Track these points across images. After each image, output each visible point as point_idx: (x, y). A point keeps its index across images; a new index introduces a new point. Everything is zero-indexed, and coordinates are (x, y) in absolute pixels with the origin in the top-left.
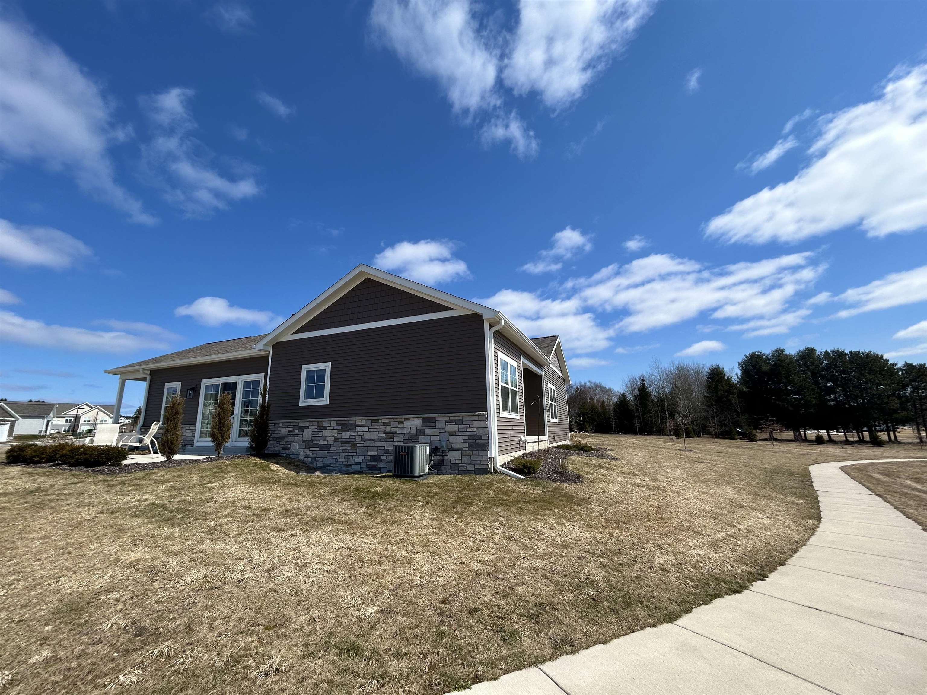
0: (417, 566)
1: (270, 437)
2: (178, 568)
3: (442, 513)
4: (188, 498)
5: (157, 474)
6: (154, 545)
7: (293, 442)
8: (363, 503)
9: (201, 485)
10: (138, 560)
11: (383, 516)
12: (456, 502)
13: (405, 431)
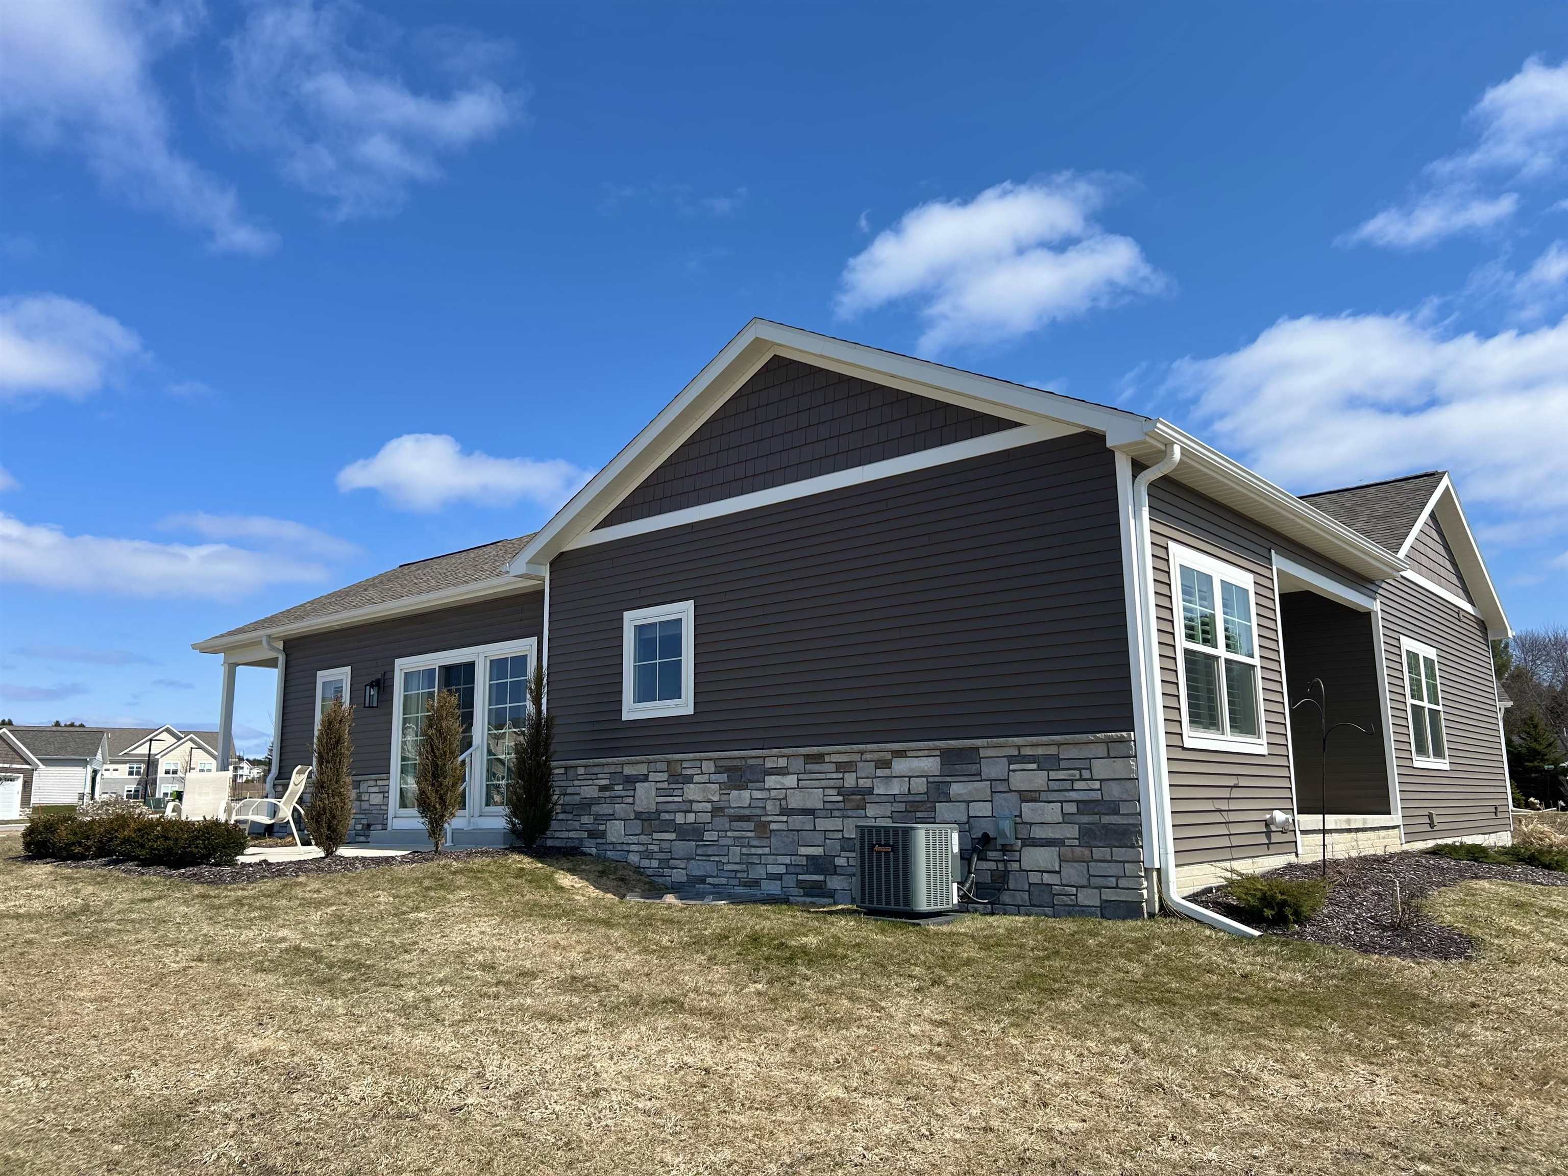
0: (863, 1123)
1: (555, 804)
2: (337, 1073)
3: (968, 1009)
4: (366, 940)
5: (306, 885)
6: (294, 1027)
7: (612, 817)
8: (761, 973)
9: (395, 915)
10: (265, 1052)
11: (806, 1005)
12: (1018, 986)
13: (896, 788)
